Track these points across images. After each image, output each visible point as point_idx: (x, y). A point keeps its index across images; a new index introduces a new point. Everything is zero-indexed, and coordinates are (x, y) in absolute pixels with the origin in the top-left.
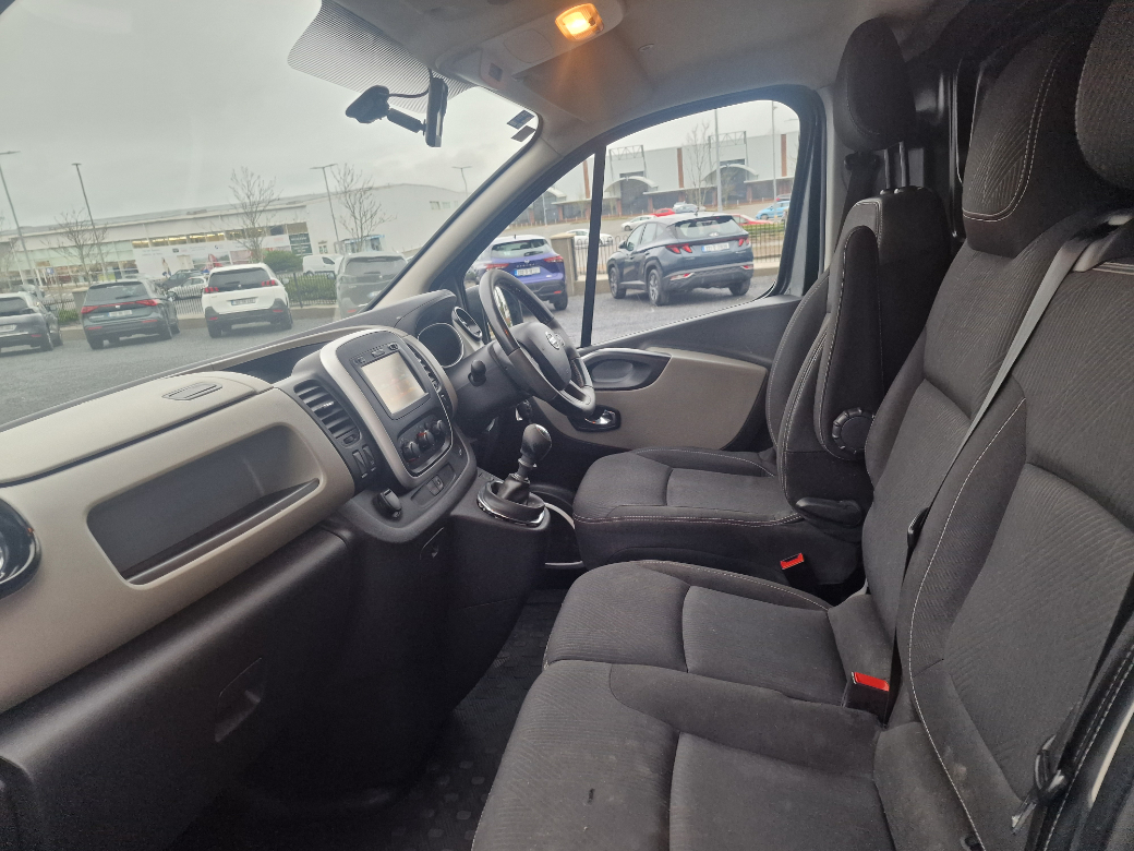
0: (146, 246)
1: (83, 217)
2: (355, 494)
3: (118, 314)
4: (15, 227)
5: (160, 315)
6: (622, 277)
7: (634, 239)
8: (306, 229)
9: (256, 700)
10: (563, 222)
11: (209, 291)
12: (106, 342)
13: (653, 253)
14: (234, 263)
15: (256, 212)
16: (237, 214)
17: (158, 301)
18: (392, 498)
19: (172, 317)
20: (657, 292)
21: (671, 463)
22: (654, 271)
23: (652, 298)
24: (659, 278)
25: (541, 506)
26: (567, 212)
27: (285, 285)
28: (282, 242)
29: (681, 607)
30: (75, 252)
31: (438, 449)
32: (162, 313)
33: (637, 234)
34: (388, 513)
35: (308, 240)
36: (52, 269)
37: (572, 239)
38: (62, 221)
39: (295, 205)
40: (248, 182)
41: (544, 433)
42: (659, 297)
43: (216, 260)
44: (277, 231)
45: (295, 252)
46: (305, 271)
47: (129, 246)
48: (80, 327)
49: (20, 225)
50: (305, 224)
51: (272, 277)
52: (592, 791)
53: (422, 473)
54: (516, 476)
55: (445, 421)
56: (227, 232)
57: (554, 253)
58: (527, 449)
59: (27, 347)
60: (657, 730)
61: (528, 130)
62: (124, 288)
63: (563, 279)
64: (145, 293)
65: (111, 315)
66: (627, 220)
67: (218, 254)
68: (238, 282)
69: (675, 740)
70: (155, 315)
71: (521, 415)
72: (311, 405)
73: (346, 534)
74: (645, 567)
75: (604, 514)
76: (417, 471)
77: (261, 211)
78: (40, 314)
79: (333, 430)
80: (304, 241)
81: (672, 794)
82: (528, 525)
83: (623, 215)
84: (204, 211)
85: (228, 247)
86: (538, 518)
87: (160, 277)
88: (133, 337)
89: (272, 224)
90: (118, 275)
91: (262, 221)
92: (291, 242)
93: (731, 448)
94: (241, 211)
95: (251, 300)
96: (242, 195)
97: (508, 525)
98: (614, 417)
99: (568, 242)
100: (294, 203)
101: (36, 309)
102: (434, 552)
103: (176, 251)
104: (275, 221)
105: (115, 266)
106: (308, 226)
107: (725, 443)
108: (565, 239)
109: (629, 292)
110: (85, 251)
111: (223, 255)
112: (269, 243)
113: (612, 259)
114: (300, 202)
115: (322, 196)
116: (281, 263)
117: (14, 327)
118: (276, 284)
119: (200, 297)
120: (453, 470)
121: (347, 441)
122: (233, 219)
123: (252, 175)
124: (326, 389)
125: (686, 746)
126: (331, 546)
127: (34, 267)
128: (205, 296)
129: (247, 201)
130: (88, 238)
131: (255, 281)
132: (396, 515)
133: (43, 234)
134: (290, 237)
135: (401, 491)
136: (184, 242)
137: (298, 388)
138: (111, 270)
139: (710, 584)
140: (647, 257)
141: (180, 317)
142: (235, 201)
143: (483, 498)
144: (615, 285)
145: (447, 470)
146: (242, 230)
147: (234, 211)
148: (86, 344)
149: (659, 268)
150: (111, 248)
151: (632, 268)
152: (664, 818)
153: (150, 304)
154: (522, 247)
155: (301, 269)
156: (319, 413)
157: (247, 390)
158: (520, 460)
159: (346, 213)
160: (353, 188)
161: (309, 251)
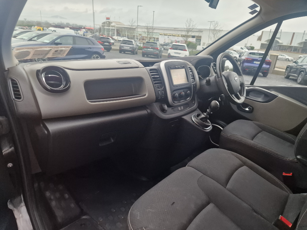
0: (162, 35)
1: (151, 25)
2: (155, 102)
3: (150, 50)
4: (137, 25)
5: (158, 52)
6: (290, 72)
7: (299, 61)
8: (201, 38)
9: (113, 141)
10: (279, 51)
11: (170, 49)
12: (146, 56)
13: (304, 67)
14: (181, 43)
15: (189, 31)
16: (185, 31)
17: (159, 49)
18: (166, 107)
19: (161, 53)
20: (300, 80)
21: (263, 129)
22: (302, 73)
23: (298, 81)
24: (303, 75)
25: (209, 125)
26: (281, 48)
27: (189, 52)
28: (194, 40)
29: (236, 169)
30: (147, 33)
31: (185, 99)
32: (159, 52)
33: (301, 59)
34: (163, 110)
35: (200, 41)
36: (142, 36)
37: (277, 56)
38: (146, 25)
39: (201, 31)
40: (190, 22)
41: (217, 104)
42: (301, 81)
43: (176, 41)
44: (193, 37)
45: (196, 44)
46: (197, 50)
47: (159, 34)
48: (141, 51)
49: (138, 25)
50: (201, 36)
51: (187, 49)
52: (174, 203)
53: (177, 103)
54: (205, 114)
55: (191, 92)
56: (181, 35)
57: (270, 59)
58: (211, 107)
59: (130, 53)
60: (204, 198)
61: (256, 11)
62: (153, 44)
63: (269, 68)
64: (157, 46)
65: (148, 49)
66: (302, 55)
67: (177, 40)
68: (178, 48)
69: (208, 203)
70: (157, 52)
71: (220, 99)
72: (152, 75)
73: (149, 111)
74: (233, 154)
75: (230, 135)
76: (175, 102)
77: (191, 31)
78: (135, 46)
79: (155, 83)
80: (199, 41)
81: (197, 217)
82: (203, 129)
83: (301, 53)
84: (178, 28)
85: (181, 39)
86: (207, 128)
87: (163, 43)
88: (152, 56)
89: (192, 35)
90: (154, 41)
91: (191, 34)
92: (196, 41)
93: (288, 132)
94: (186, 30)
95: (179, 53)
96: (188, 26)
97: (197, 126)
98: (251, 109)
99: (276, 57)
100: (200, 30)
101: (134, 44)
102: (173, 125)
103: (168, 37)
104: (193, 34)
105: (154, 38)
106: (202, 37)
107: (286, 130)
108: (275, 56)
109: (290, 77)
110: (149, 33)
111: (179, 41)
112: (190, 40)
113: (289, 65)
114: (202, 30)
115: (208, 29)
116: (191, 46)
117: (129, 48)
118: (187, 51)
119: (168, 50)
120: (189, 106)
121: (158, 87)
122: (183, 32)
123: (192, 21)
124: (159, 72)
125: (210, 207)
126: (144, 112)
127: (138, 35)
128: (169, 50)
129: (188, 28)
130: (151, 31)
131: (183, 49)
132: (165, 111)
133: (142, 27)
134: (196, 39)
135: (169, 106)
136: (171, 35)
137: (151, 70)
138: (153, 39)
139: (251, 168)
140: (302, 67)
141: (163, 54)
142: (185, 27)
143: (193, 117)
144: (287, 74)
145: (186, 105)
146: (185, 35)
147: (184, 30)
148: (141, 55)
149: (305, 72)
150: (155, 34)
151: (295, 70)
152: (190, 221)
153: (157, 49)
154: (259, 55)
155: (196, 49)
156: (153, 78)
157: (137, 66)
158: (208, 110)
159: (213, 36)
160: (216, 29)
161: (200, 45)
